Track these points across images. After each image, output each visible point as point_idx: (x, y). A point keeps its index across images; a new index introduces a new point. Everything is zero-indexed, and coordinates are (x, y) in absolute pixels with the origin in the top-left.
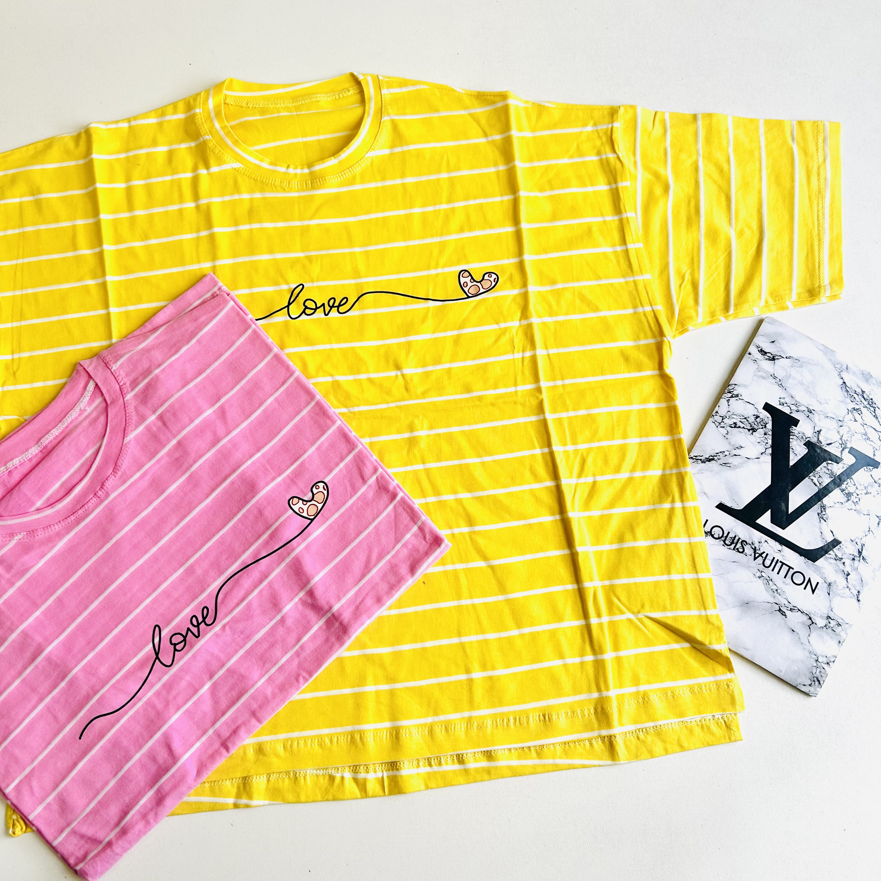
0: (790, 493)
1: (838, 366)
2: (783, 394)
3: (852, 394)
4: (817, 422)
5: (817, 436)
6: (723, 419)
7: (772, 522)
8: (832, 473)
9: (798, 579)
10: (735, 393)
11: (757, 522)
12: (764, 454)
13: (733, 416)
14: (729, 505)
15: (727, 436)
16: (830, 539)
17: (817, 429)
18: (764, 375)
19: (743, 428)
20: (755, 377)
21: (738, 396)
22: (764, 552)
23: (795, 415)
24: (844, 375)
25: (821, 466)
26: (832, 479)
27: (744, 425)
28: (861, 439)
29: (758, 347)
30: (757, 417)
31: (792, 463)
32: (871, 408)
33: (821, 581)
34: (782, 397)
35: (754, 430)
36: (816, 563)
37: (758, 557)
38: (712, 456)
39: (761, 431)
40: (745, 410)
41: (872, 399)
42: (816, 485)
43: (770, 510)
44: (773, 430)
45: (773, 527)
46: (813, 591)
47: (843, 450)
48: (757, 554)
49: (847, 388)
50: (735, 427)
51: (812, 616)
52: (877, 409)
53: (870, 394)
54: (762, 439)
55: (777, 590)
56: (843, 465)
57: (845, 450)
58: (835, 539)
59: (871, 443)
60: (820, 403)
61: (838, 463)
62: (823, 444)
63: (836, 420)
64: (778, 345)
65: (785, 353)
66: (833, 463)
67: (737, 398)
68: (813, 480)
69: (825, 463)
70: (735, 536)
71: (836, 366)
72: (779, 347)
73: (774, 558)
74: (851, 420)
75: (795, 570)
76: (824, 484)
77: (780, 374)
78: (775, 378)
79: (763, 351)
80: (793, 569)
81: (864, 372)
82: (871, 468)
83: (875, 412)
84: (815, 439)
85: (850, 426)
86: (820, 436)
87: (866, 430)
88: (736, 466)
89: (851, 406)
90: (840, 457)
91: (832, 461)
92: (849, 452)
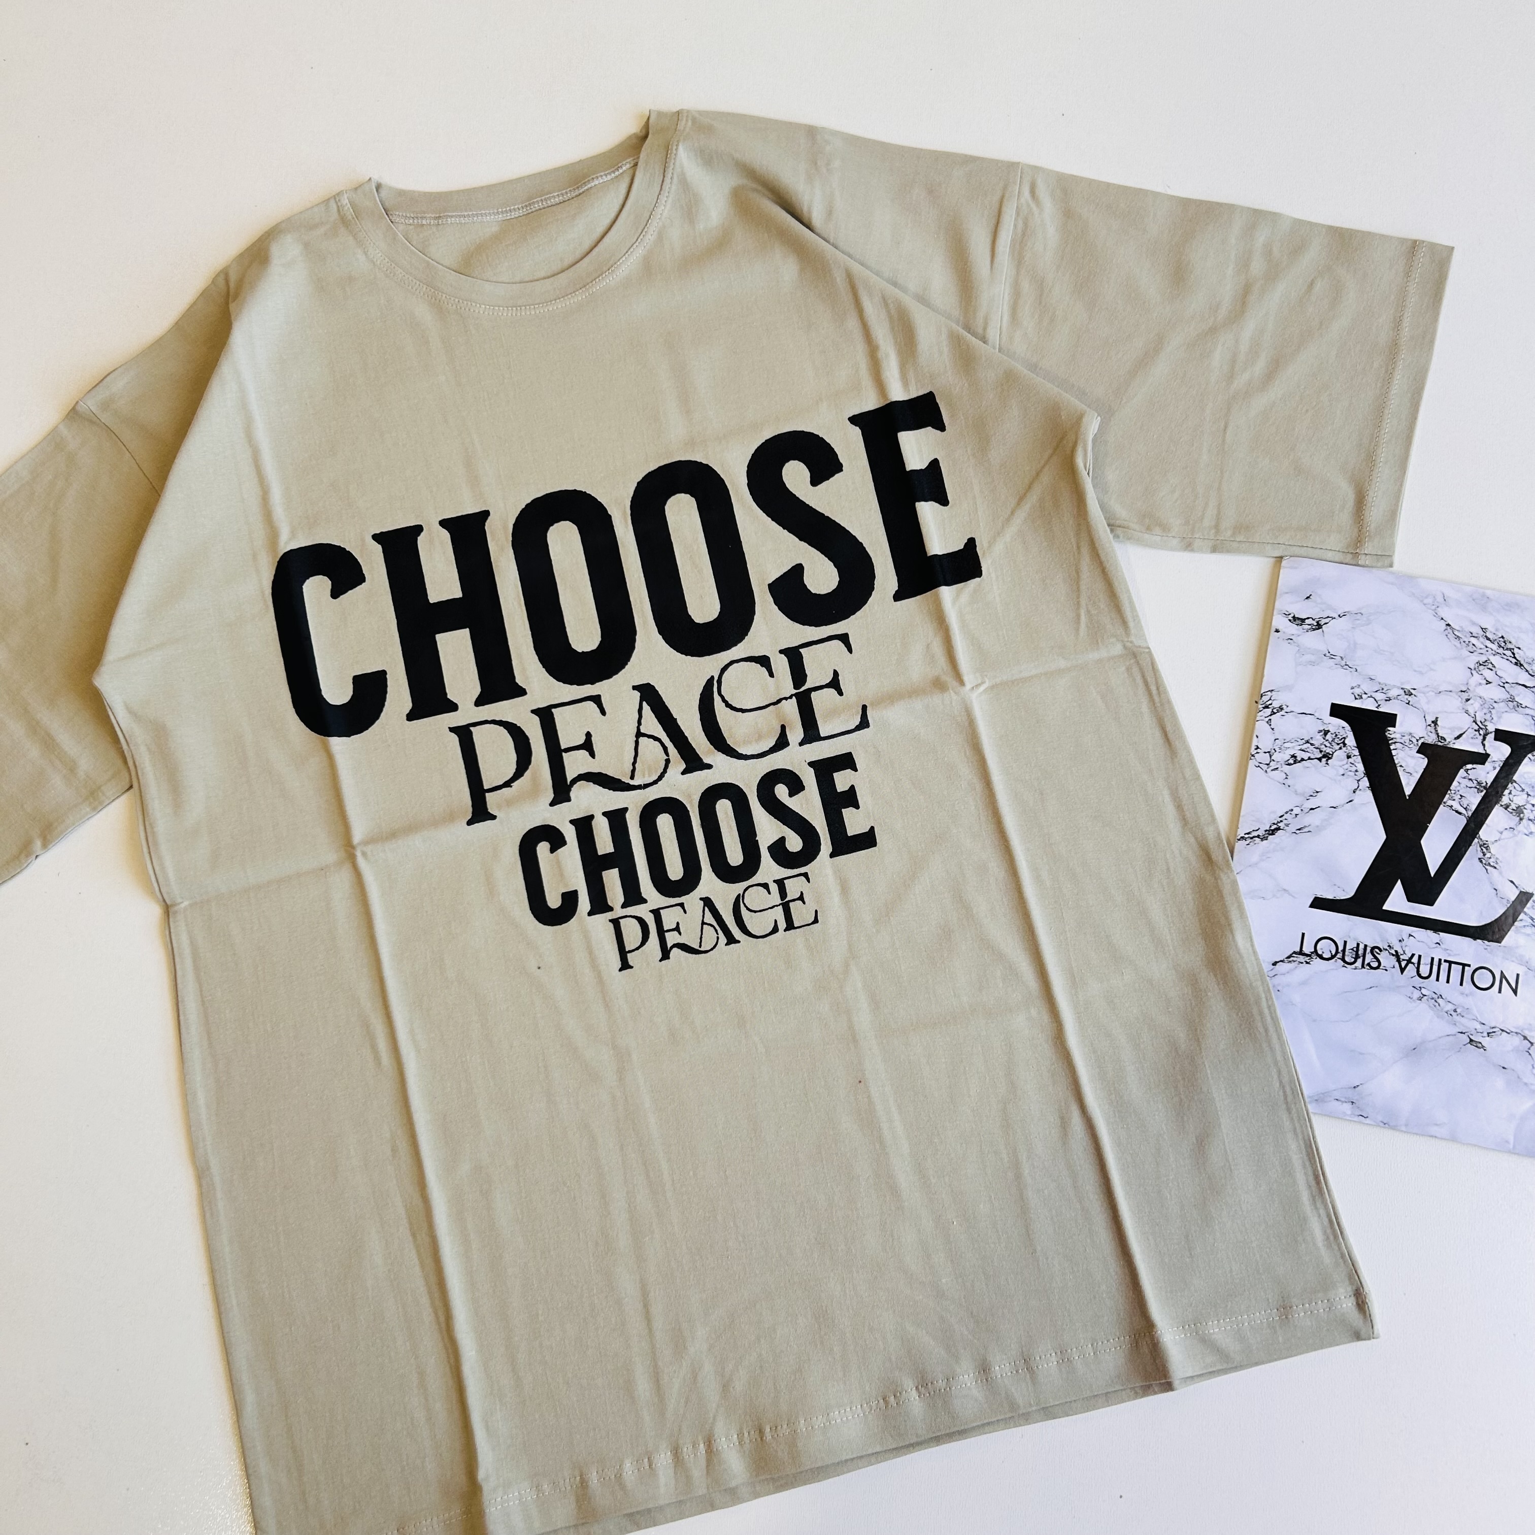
0: (1422, 842)
1: (1429, 601)
2: (1355, 680)
3: (1465, 640)
4: (1425, 707)
5: (1433, 731)
6: (1271, 756)
7: (1409, 901)
8: (1479, 783)
9: (1484, 979)
10: (1276, 704)
11: (1384, 908)
12: (1357, 792)
13: (1286, 745)
14: (1331, 897)
15: (1288, 782)
16: (1513, 895)
17: (1430, 719)
18: (1313, 658)
19: (1309, 758)
20: (1300, 667)
21: (1281, 708)
22: (1413, 955)
23: (1386, 708)
24: (1444, 612)
25: (1457, 779)
26: (1483, 794)
27: (1309, 755)
28: (1507, 709)
29: (1286, 615)
30: (1326, 732)
31: (1408, 790)
32: (1506, 652)
33: (1521, 970)
34: (1354, 685)
35: (1327, 757)
36: (1504, 942)
37: (1406, 966)
38: (1274, 824)
39: (1340, 755)
40: (1302, 727)
41: (1502, 637)
42: (1460, 813)
43: (1399, 882)
44: (1359, 746)
45: (1413, 909)
46: (1515, 992)
47: (1484, 739)
48: (1403, 963)
49: (1456, 633)
50: (1295, 762)
51: (1527, 1033)
52: (1516, 651)
53: (1497, 630)
54: (1346, 766)
55: (1455, 1011)
56: (1493, 764)
57: (1488, 737)
58: (1521, 892)
59: (1527, 711)
60: (1421, 673)
61: (1483, 763)
62: (1448, 740)
63: (1457, 693)
64: (1319, 600)
65: (1334, 610)
66: (1475, 766)
67: (1282, 713)
68: (1452, 806)
69: (1462, 771)
70: (1358, 945)
71: (1426, 601)
72: (1322, 603)
73: (1433, 959)
74: (1480, 684)
75: (1473, 967)
76: (1473, 808)
77: (1338, 648)
78: (1332, 657)
79: (1299, 619)
80: (1469, 966)
81: (1474, 596)
83: (1515, 658)
84: (1434, 736)
85: (1482, 695)
86: (1439, 729)
87: (1511, 693)
88: (1318, 826)
89: (1473, 660)
90: (1484, 752)
91: (1473, 764)
92: (1496, 739)
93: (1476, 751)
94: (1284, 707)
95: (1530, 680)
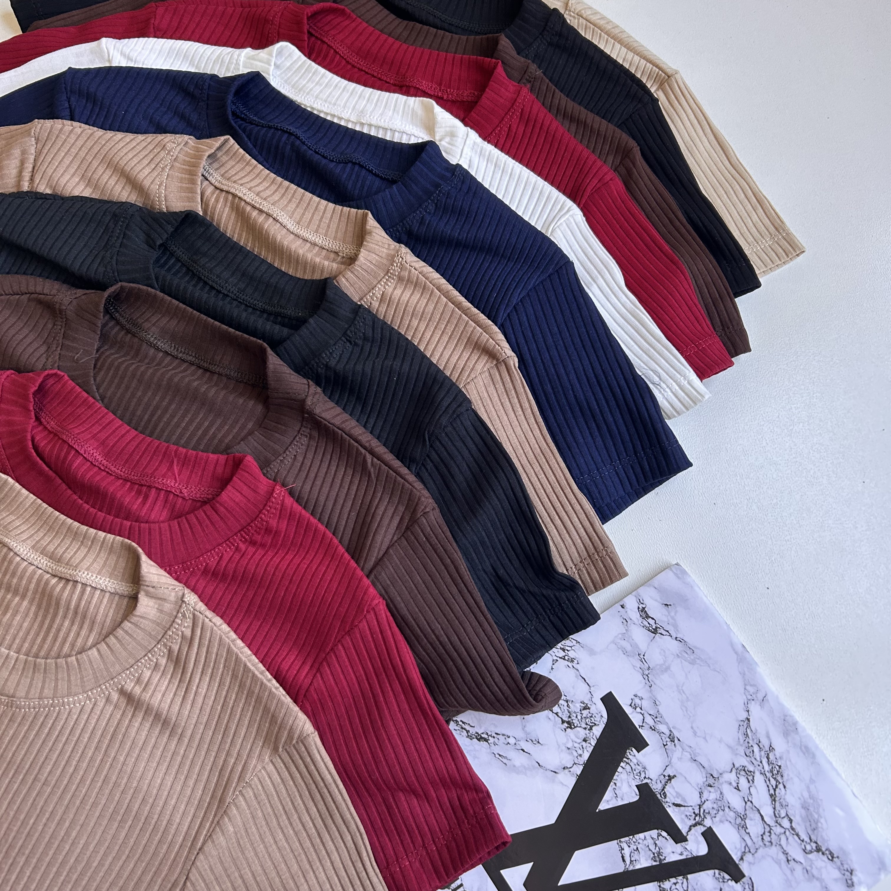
0: (576, 852)
1: (751, 689)
2: (642, 691)
4: (674, 760)
5: (663, 782)
8: (659, 854)
10: (572, 654)
11: (502, 871)
12: (566, 771)
17: (670, 772)
18: (629, 648)
19: (557, 714)
20: (613, 646)
21: (572, 661)
23: (645, 733)
24: (754, 708)
25: (646, 833)
26: (655, 864)
27: (559, 711)
28: (733, 821)
29: (640, 602)
30: (586, 708)
31: (603, 806)
32: (772, 779)
34: (639, 695)
35: (570, 725)
38: (487, 734)
39: (582, 733)
40: (573, 688)
41: (780, 767)
42: (624, 860)
43: (532, 864)
44: (599, 740)
47: (695, 825)
49: (749, 731)
52: (781, 786)
53: (780, 758)
54: (576, 745)
56: (683, 850)
57: (699, 827)
59: (747, 838)
60: (695, 733)
61: (677, 842)
62: (667, 799)
63: (707, 773)
64: (673, 614)
65: (677, 631)
66: (668, 837)
67: (570, 664)
68: (623, 849)
69: (656, 831)
71: (748, 687)
72: (673, 618)
74: (730, 784)
76: (638, 866)
77: (654, 659)
78: (643, 660)
79: (646, 612)
81: (787, 718)
82: (727, 877)
83: (775, 790)
84: (659, 786)
85: (724, 792)
86: (668, 785)
87: (747, 812)
88: (514, 766)
89: (742, 761)
90: (685, 834)
91: (669, 835)
92: (702, 834)
93: (680, 828)
94: (576, 661)
95: (771, 817)
